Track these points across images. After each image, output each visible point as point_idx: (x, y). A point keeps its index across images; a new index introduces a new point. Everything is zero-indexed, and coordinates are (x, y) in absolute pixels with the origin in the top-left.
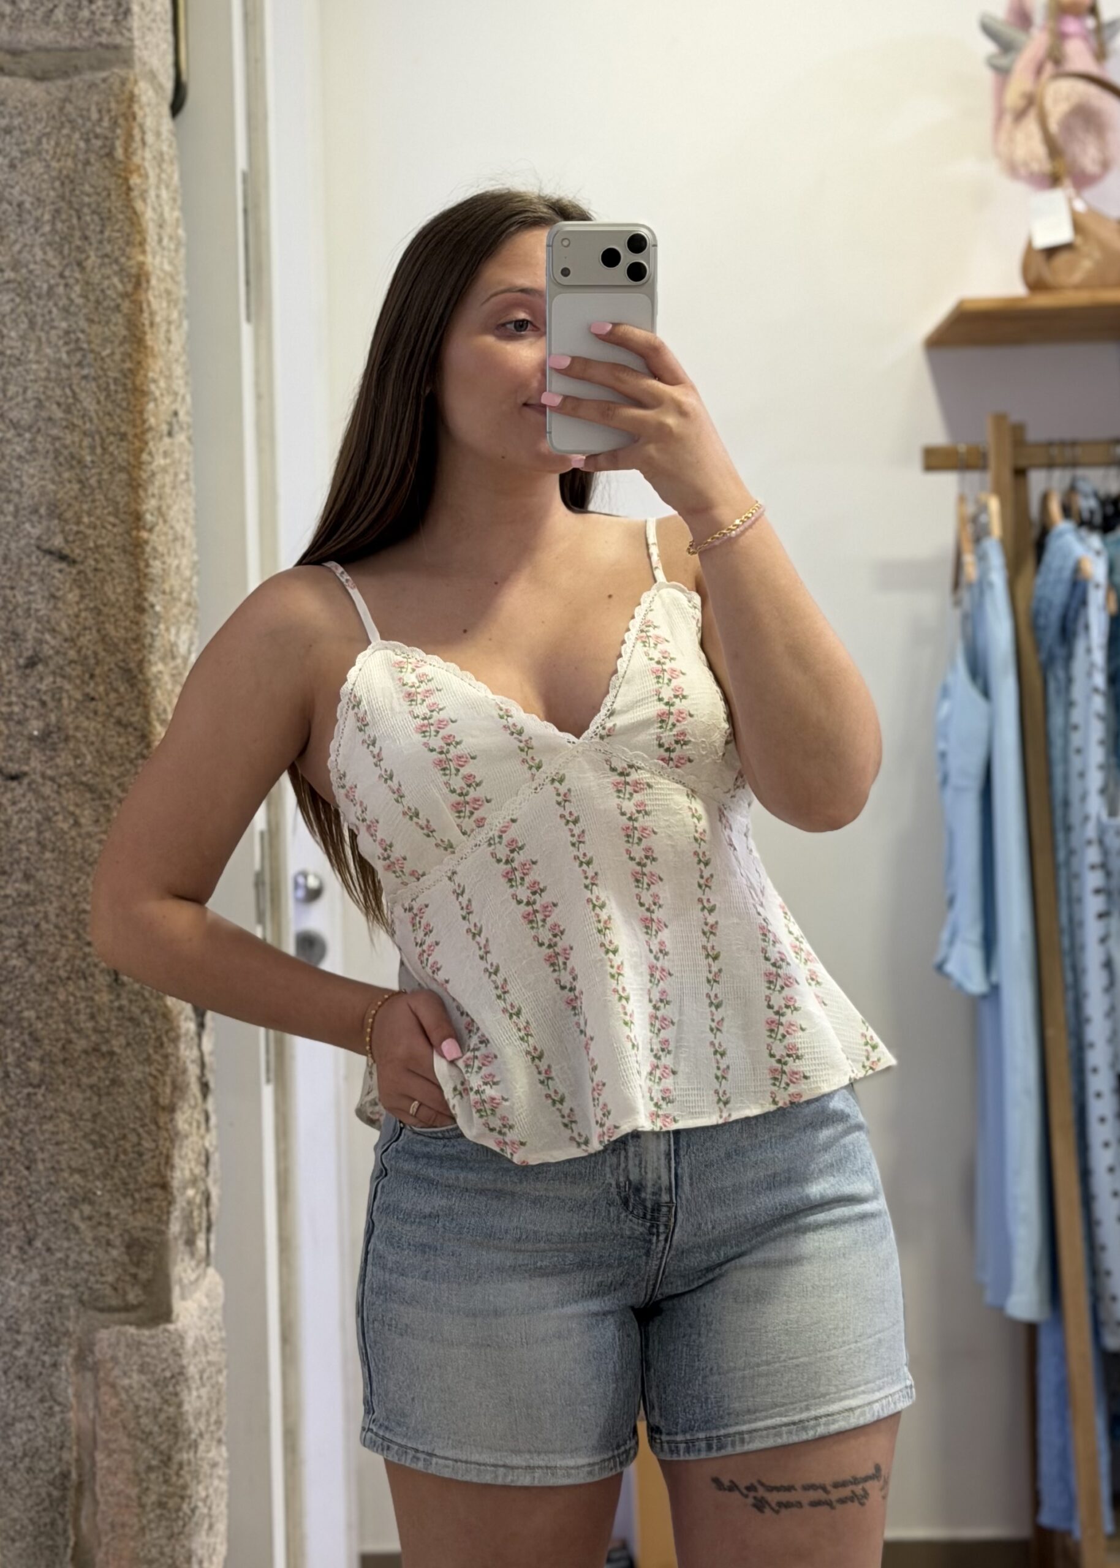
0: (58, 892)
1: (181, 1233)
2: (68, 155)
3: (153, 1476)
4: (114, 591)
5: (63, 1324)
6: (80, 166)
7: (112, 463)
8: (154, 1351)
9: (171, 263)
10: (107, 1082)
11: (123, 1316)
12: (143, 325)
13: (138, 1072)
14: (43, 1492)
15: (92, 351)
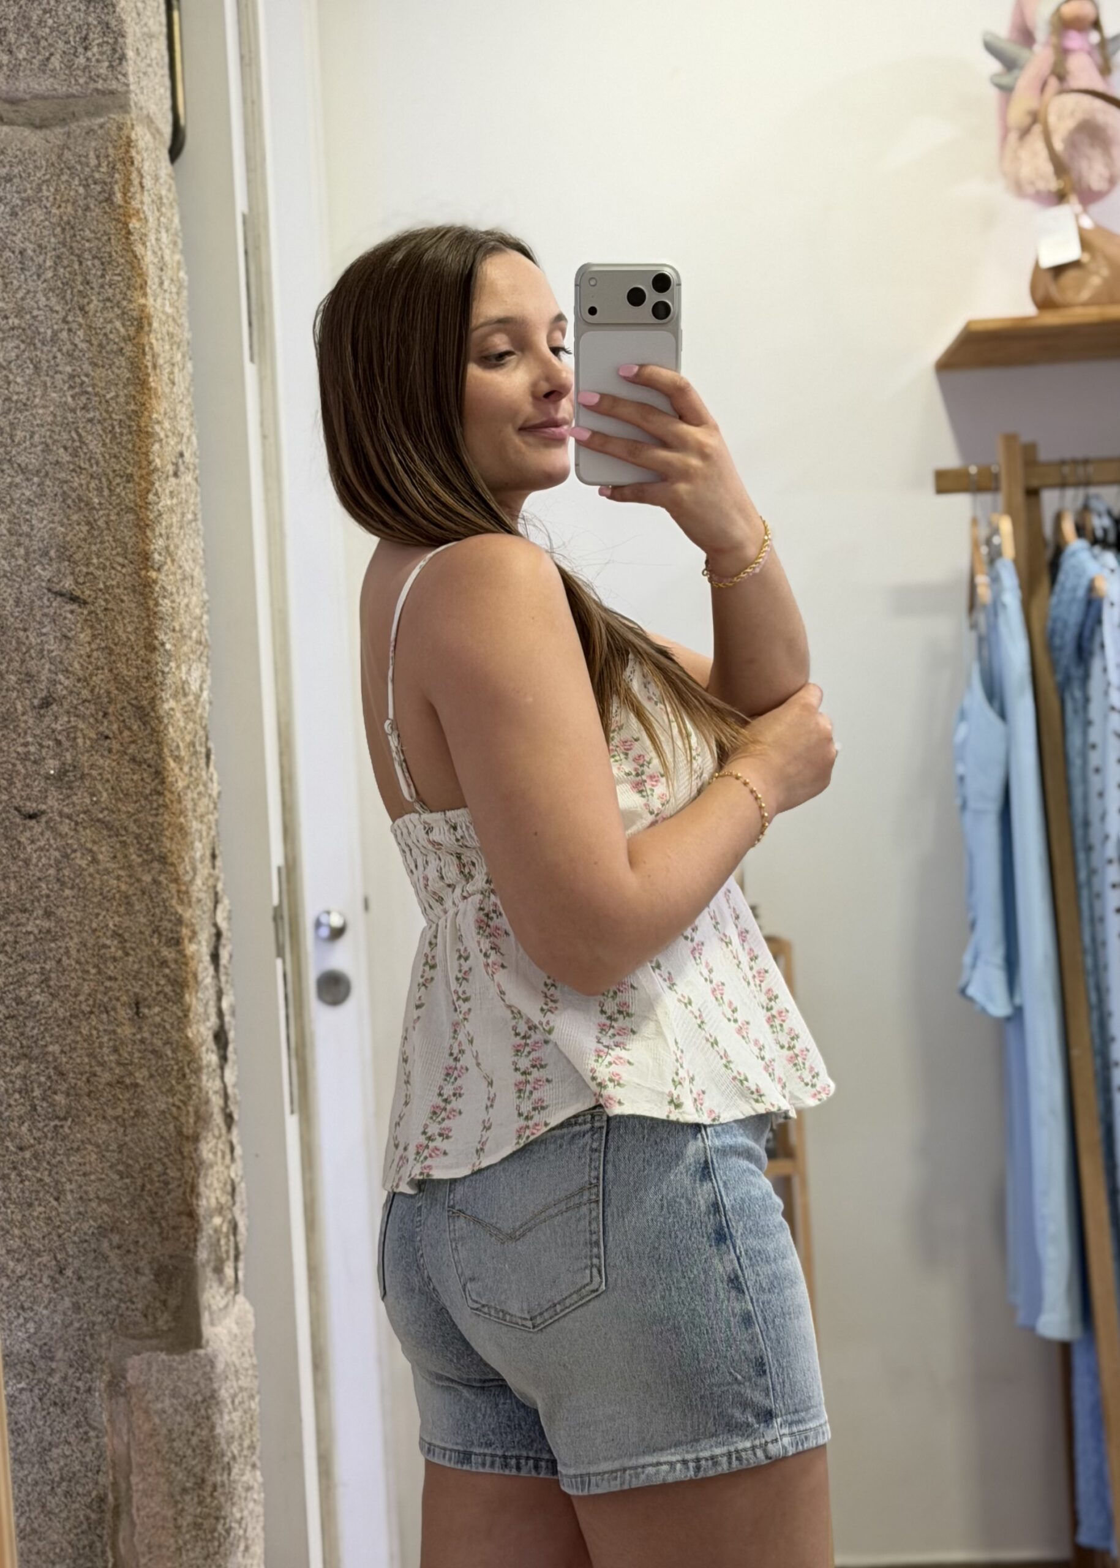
0: (78, 928)
1: (209, 1261)
2: (68, 201)
3: (187, 1498)
4: (125, 630)
5: (95, 1351)
6: (80, 212)
7: (119, 504)
8: (185, 1376)
9: (172, 305)
10: (132, 1114)
11: (154, 1342)
12: (146, 367)
13: (162, 1103)
14: (81, 1515)
15: (97, 394)
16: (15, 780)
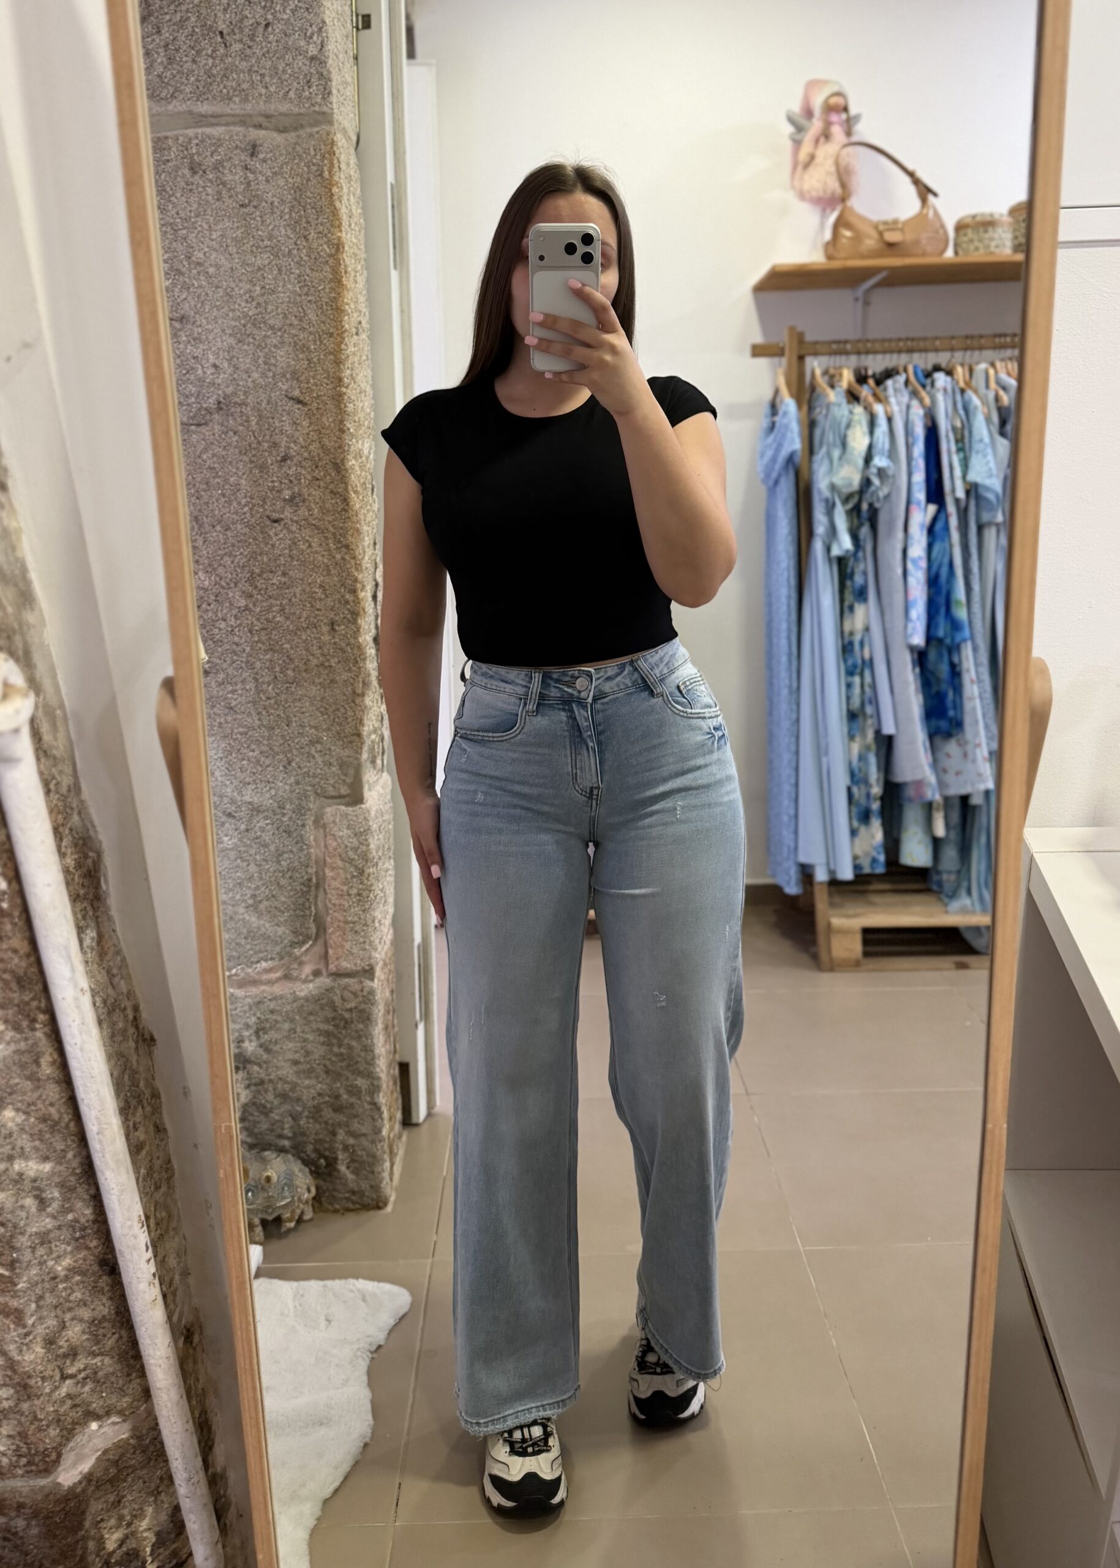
0: (301, 582)
1: (368, 758)
2: (298, 174)
3: (355, 880)
5: (307, 805)
6: (305, 181)
7: (325, 349)
8: (355, 818)
9: (356, 238)
10: (329, 682)
11: (338, 801)
12: (341, 272)
13: (345, 676)
14: (298, 888)
15: (313, 287)
16: (267, 501)
